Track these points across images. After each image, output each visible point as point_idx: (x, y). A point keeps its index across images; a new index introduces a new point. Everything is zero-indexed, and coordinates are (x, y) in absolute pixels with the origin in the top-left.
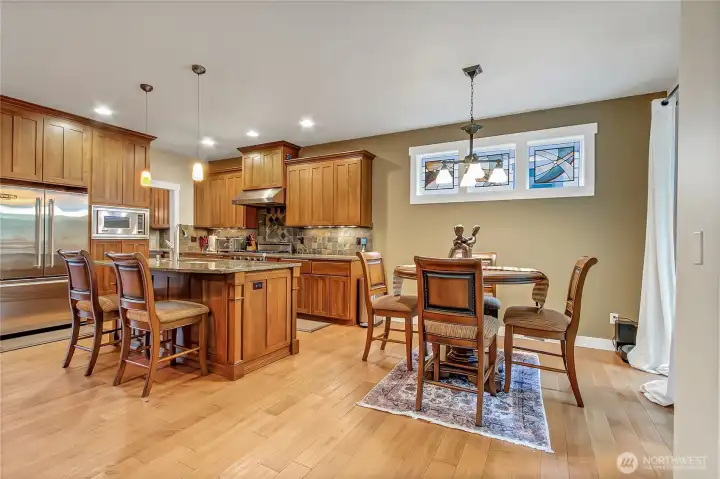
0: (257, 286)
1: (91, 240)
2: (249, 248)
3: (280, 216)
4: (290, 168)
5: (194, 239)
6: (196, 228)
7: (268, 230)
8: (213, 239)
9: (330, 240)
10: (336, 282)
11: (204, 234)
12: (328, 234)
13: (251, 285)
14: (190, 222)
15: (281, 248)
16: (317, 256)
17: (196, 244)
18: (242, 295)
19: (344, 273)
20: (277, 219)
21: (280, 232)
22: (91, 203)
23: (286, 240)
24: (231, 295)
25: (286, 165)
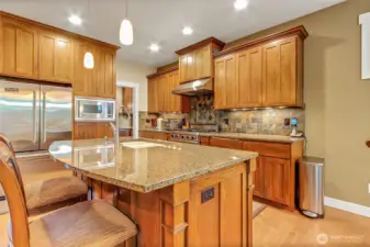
0: (207, 195)
1: (74, 122)
2: (184, 128)
3: (208, 102)
4: (217, 60)
5: (148, 121)
6: (150, 114)
7: (198, 114)
8: (160, 120)
9: (254, 120)
10: (273, 164)
11: (153, 117)
12: (251, 115)
13: (198, 197)
14: (146, 109)
15: (209, 127)
16: (242, 135)
17: (150, 124)
18: (186, 220)
19: (283, 155)
20: (205, 105)
21: (208, 114)
22: (74, 95)
23: (213, 121)
24: (167, 218)
25: (214, 57)
